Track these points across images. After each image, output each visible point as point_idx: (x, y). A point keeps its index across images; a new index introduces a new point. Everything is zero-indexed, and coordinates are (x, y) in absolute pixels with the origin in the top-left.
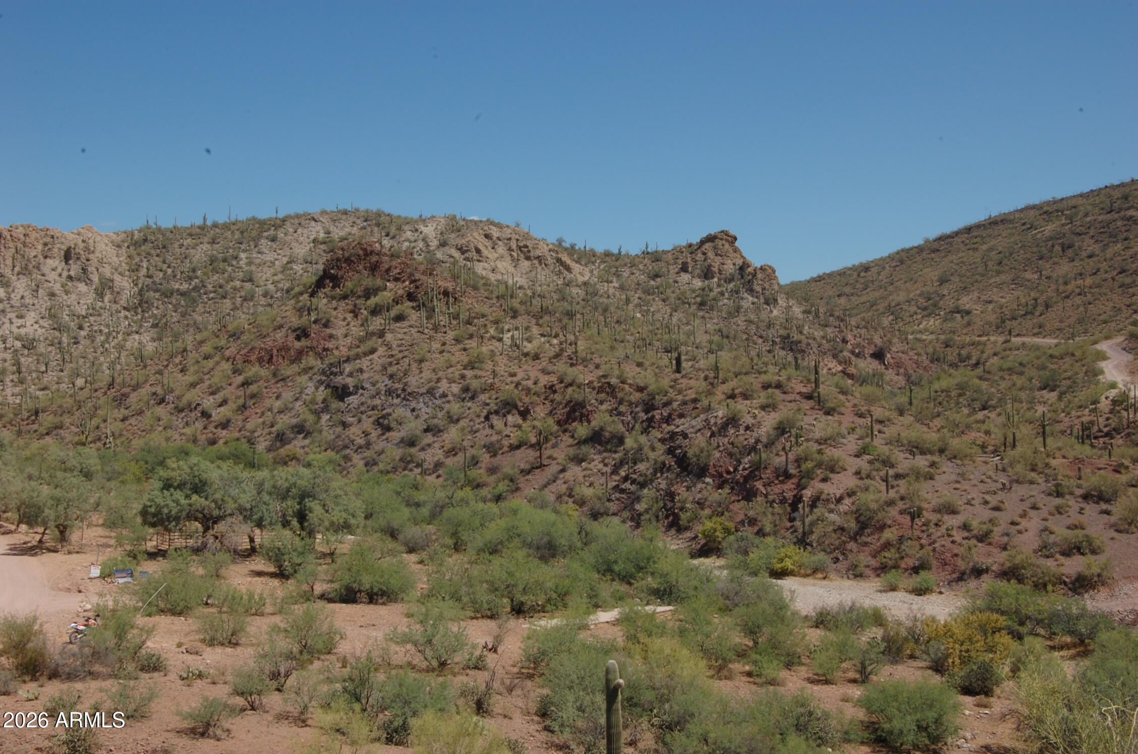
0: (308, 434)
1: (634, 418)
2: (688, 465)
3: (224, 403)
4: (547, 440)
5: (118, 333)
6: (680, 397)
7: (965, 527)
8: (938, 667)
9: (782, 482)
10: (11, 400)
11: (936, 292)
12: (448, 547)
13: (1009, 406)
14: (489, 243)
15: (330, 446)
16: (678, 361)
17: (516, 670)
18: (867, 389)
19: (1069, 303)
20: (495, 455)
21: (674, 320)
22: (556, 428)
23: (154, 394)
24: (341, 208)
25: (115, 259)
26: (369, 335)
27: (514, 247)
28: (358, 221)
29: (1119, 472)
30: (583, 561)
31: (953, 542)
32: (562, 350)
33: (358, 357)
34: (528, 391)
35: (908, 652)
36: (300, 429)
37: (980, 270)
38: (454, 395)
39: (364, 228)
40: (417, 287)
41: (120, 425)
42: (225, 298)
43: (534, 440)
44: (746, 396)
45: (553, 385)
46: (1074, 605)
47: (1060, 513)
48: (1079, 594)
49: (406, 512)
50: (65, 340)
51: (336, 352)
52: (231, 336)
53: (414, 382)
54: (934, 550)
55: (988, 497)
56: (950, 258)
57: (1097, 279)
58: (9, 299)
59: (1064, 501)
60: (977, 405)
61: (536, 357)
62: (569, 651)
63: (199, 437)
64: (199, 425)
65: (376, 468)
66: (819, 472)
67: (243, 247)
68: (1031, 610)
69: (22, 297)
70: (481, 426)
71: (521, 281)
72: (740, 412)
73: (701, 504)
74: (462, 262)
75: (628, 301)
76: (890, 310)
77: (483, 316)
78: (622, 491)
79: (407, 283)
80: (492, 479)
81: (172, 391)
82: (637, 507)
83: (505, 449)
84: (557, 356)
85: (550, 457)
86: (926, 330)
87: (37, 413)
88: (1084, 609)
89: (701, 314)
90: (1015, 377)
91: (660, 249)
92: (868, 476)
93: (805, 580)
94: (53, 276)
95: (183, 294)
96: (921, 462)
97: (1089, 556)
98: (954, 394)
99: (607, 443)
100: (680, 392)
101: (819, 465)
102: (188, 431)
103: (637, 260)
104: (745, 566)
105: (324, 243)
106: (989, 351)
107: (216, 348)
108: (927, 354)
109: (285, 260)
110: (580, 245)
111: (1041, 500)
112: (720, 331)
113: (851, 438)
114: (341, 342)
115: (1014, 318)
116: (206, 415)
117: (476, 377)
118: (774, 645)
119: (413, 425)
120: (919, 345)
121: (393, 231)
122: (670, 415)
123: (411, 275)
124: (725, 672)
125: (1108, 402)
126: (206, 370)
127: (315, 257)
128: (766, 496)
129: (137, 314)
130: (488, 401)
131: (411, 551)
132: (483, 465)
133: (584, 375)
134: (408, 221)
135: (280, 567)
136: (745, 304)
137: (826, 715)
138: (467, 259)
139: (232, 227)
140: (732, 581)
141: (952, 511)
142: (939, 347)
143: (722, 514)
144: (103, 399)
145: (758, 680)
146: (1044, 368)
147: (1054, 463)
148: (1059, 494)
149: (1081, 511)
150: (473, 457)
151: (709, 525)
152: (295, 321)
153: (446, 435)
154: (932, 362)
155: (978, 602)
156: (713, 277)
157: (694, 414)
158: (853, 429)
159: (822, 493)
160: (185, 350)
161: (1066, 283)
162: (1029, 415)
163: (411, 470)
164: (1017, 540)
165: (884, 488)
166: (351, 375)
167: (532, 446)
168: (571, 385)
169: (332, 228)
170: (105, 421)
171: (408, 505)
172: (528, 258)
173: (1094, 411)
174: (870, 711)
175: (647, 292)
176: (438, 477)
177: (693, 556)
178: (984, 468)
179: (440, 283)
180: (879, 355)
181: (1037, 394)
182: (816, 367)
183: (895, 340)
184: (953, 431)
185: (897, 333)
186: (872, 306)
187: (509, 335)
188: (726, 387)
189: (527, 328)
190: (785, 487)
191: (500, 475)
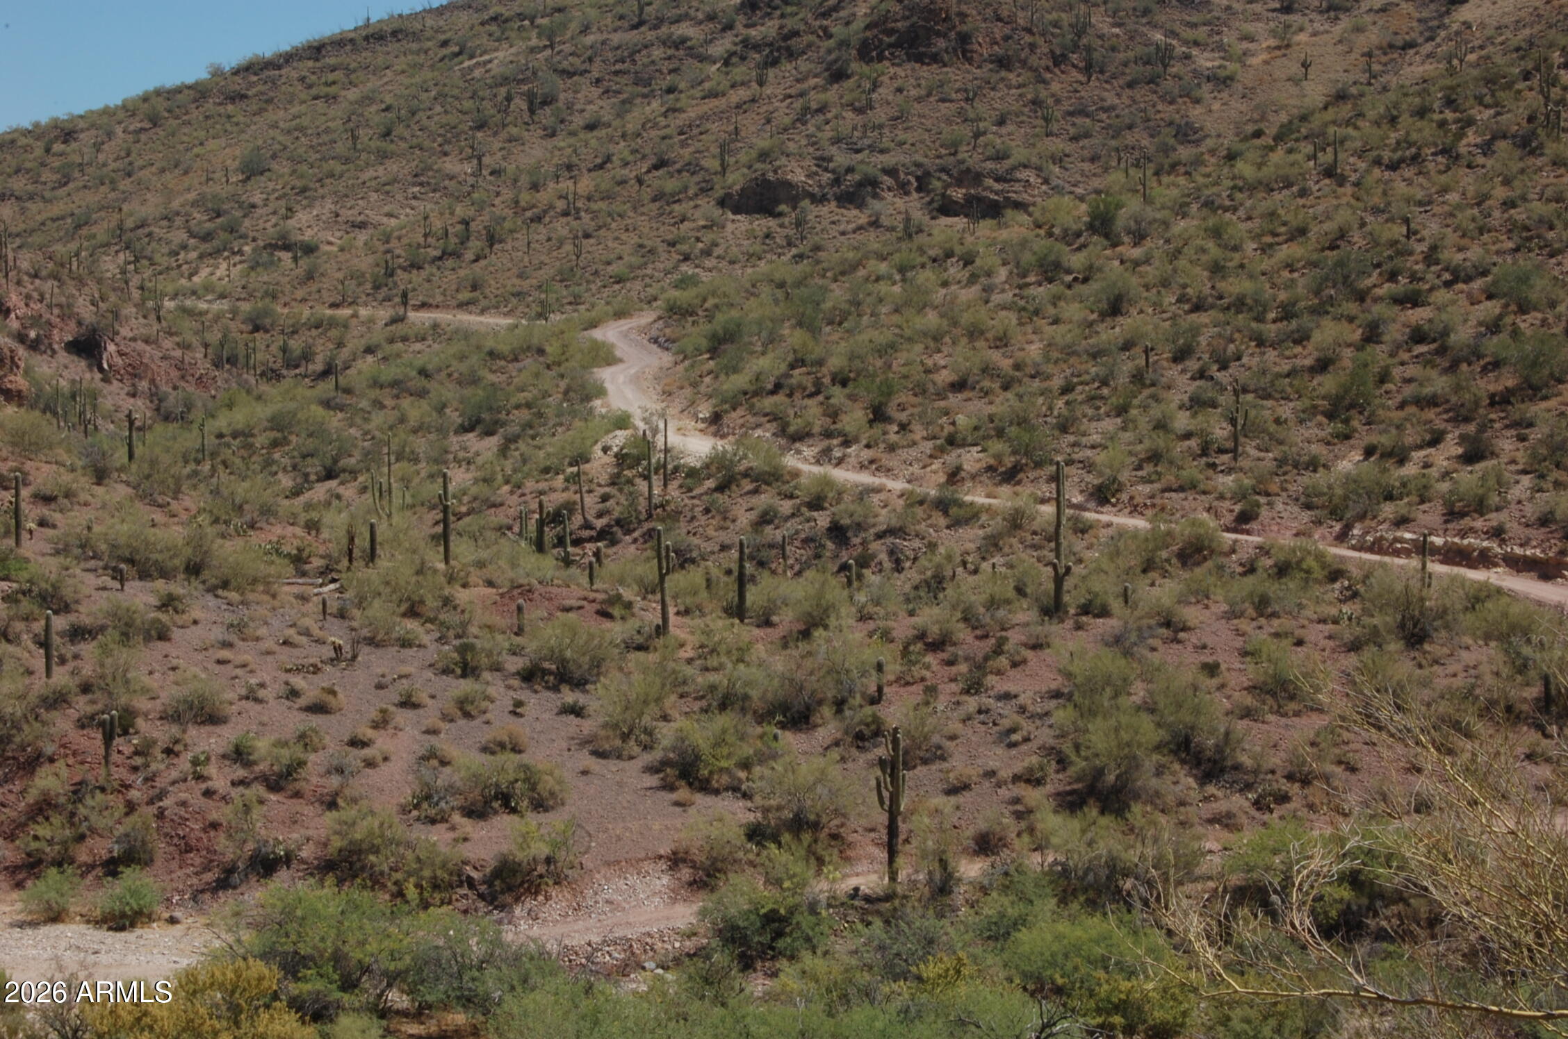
7: (240, 755)
11: (234, 197)
13: (387, 470)
19: (541, 232)
29: (610, 616)
31: (208, 793)
37: (341, 148)
47: (467, 715)
48: (501, 907)
54: (160, 814)
55: (298, 681)
57: (604, 180)
59: (477, 687)
60: (314, 467)
76: (122, 237)
86: (208, 288)
90: (406, 402)
96: (140, 597)
97: (528, 814)
98: (260, 440)
108: (206, 346)
111: (425, 683)
115: (415, 266)
120: (187, 324)
125: (609, 459)
141: (209, 716)
142: (237, 329)
146: (474, 381)
147: (462, 596)
148: (468, 670)
149: (517, 710)
154: (217, 365)
161: (535, 187)
164: (366, 781)
165: (39, 663)
173: (576, 479)
178: (294, 611)
180: (86, 347)
181: (454, 441)
183: (129, 310)
184: (227, 523)
185: (136, 294)
186: (78, 227)
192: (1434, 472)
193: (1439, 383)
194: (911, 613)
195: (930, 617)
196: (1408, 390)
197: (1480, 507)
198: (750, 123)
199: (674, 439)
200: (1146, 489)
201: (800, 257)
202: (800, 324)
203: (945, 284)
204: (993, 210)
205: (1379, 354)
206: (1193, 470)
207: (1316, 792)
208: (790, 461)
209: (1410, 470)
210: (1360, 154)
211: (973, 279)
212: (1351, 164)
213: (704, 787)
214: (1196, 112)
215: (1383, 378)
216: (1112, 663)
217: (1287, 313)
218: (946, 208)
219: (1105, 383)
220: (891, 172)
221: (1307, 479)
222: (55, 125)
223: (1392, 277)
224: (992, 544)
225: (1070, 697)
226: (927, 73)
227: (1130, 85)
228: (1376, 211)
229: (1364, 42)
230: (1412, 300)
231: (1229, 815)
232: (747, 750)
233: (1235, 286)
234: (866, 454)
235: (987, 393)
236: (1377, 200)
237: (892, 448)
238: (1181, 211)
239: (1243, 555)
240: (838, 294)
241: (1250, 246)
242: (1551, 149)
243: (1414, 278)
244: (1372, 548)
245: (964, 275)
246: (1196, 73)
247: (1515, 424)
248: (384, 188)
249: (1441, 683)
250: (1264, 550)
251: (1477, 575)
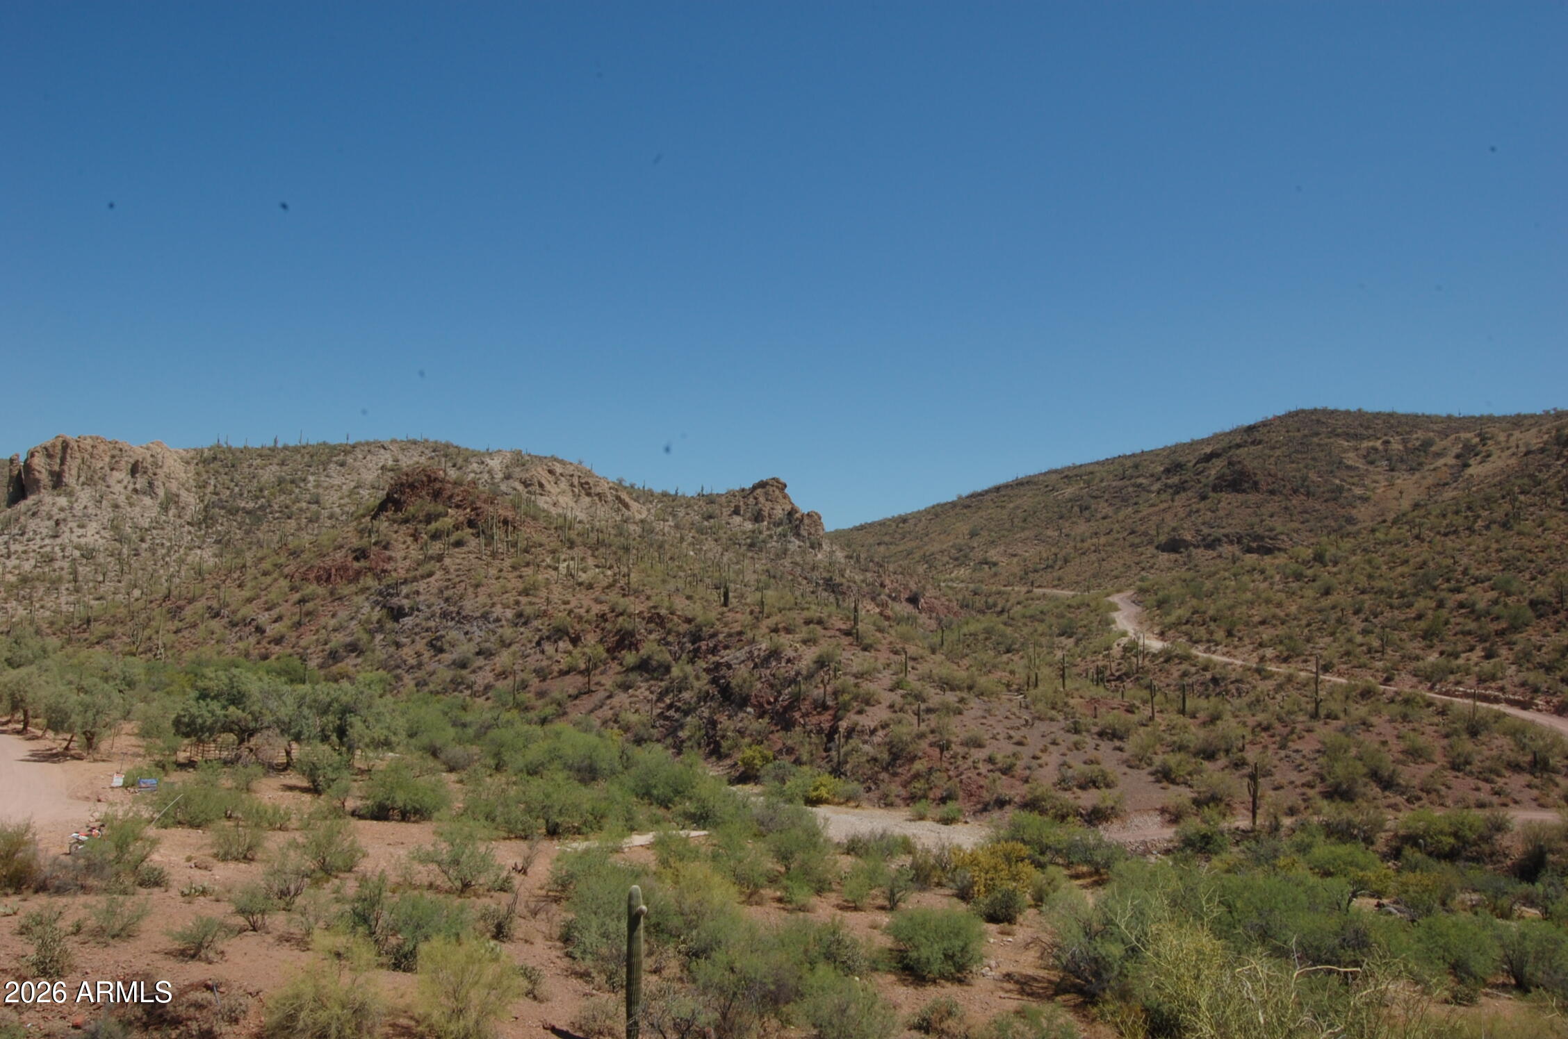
0: (361, 653)
1: (681, 648)
3: (279, 619)
4: (596, 667)
5: (180, 547)
6: (726, 630)
7: (991, 760)
8: (964, 895)
9: (819, 713)
10: (64, 608)
11: (967, 544)
12: (489, 767)
13: (1031, 650)
14: (552, 479)
15: (383, 665)
16: (726, 595)
17: (543, 892)
18: (903, 628)
19: (1085, 559)
20: (544, 680)
21: (725, 559)
22: (605, 655)
23: (210, 607)
24: (410, 438)
25: (183, 475)
26: (429, 558)
27: (576, 483)
28: (427, 451)
29: (1132, 712)
30: (622, 784)
31: (979, 774)
32: (615, 581)
33: (415, 579)
34: (580, 618)
35: (936, 880)
36: (353, 648)
38: (507, 620)
39: (432, 458)
40: (478, 515)
41: (172, 637)
42: (289, 518)
43: (583, 666)
44: (788, 631)
45: (605, 614)
46: (1089, 836)
47: (1078, 749)
48: (1094, 825)
49: (451, 732)
50: (125, 551)
51: (394, 574)
52: (291, 554)
53: (469, 605)
54: (961, 782)
55: (1012, 733)
56: (980, 513)
57: (1110, 538)
58: (71, 508)
59: (1081, 738)
60: (1002, 648)
62: (598, 875)
63: (251, 651)
64: (252, 640)
65: (426, 689)
66: (855, 704)
67: (312, 470)
68: (1051, 840)
69: (85, 507)
70: (532, 651)
71: (582, 516)
72: (782, 645)
73: (741, 733)
74: (525, 495)
75: (682, 539)
76: (925, 559)
77: (541, 545)
78: (667, 718)
79: (469, 510)
80: (540, 703)
81: (228, 605)
82: (680, 734)
83: (555, 674)
84: (610, 586)
85: (597, 684)
86: (957, 578)
87: (88, 621)
88: (1100, 840)
89: (750, 554)
90: (1036, 624)
91: (715, 492)
92: (901, 710)
93: (839, 808)
94: (118, 488)
95: (248, 512)
96: (951, 698)
97: (1104, 789)
98: (981, 637)
99: (655, 670)
100: (726, 625)
101: (855, 698)
102: (241, 645)
103: (692, 502)
104: (782, 793)
105: (392, 470)
106: (1013, 600)
107: (275, 565)
108: (958, 600)
109: (353, 484)
110: (639, 485)
111: (1061, 736)
112: (768, 571)
113: (887, 673)
114: (400, 565)
115: (1036, 571)
116: (260, 630)
117: (531, 603)
118: (806, 871)
119: (465, 648)
120: (950, 592)
121: (460, 461)
122: (715, 647)
123: (473, 502)
124: (756, 898)
125: (1120, 649)
126: (263, 586)
127: (382, 484)
128: (804, 726)
129: (200, 529)
130: (540, 627)
131: (451, 770)
132: (532, 689)
133: (636, 606)
134: (475, 454)
135: (314, 781)
136: (792, 547)
137: (855, 943)
138: (529, 492)
139: (303, 451)
140: (768, 807)
141: (979, 745)
142: (968, 595)
143: (762, 742)
144: (158, 610)
145: (789, 906)
146: (1063, 616)
147: (1072, 702)
148: (1077, 731)
149: (1097, 748)
150: (523, 681)
151: (749, 753)
152: (356, 542)
153: (497, 659)
154: (962, 607)
155: (1002, 832)
156: (763, 521)
157: (739, 645)
158: (888, 665)
159: (857, 724)
160: (244, 566)
161: (1083, 541)
162: (1049, 658)
163: (461, 692)
164: (1039, 773)
165: (915, 721)
166: (407, 597)
167: (581, 672)
168: (621, 614)
169: (400, 457)
170: (157, 632)
171: (454, 725)
172: (589, 494)
173: (1107, 656)
174: (897, 939)
175: (701, 531)
176: (487, 699)
177: (732, 782)
178: (1008, 705)
179: (500, 511)
180: (913, 600)
181: (1056, 640)
182: (856, 610)
183: (928, 586)
185: (931, 580)
186: (909, 555)
187: (565, 564)
188: (770, 622)
189: (583, 559)
190: (823, 718)
191: (547, 699)
192: (1471, 663)
193: (1472, 626)
194: (1253, 715)
195: (1260, 717)
196: (1458, 628)
197: (1493, 678)
198: (1168, 517)
199: (1147, 642)
200: (1345, 667)
201: (1189, 569)
202: (1194, 596)
203: (1253, 581)
204: (1269, 551)
205: (1444, 613)
206: (1364, 659)
207: (1433, 796)
208: (1194, 652)
209: (1461, 661)
210: (1431, 529)
211: (1265, 580)
212: (1426, 534)
213: (1173, 782)
214: (1354, 512)
215: (1447, 623)
216: (1342, 738)
217: (1402, 595)
218: (1249, 550)
219: (1324, 622)
220: (1226, 536)
221: (1414, 664)
223: (1448, 581)
224: (1280, 687)
225: (1324, 753)
226: (1240, 497)
227: (1326, 501)
228: (1439, 553)
229: (1426, 483)
230: (1458, 590)
231: (1396, 805)
232: (1190, 768)
233: (1378, 584)
234: (1225, 650)
235: (1274, 626)
236: (1439, 549)
237: (1236, 647)
238: (1353, 553)
239: (1390, 695)
240: (1208, 585)
241: (1384, 567)
242: (1516, 527)
243: (1458, 581)
244: (1447, 693)
245: (1261, 578)
246: (1354, 496)
247: (1508, 643)
248: (1024, 541)
249: (1487, 753)
250: (1397, 693)
251: (1495, 707)
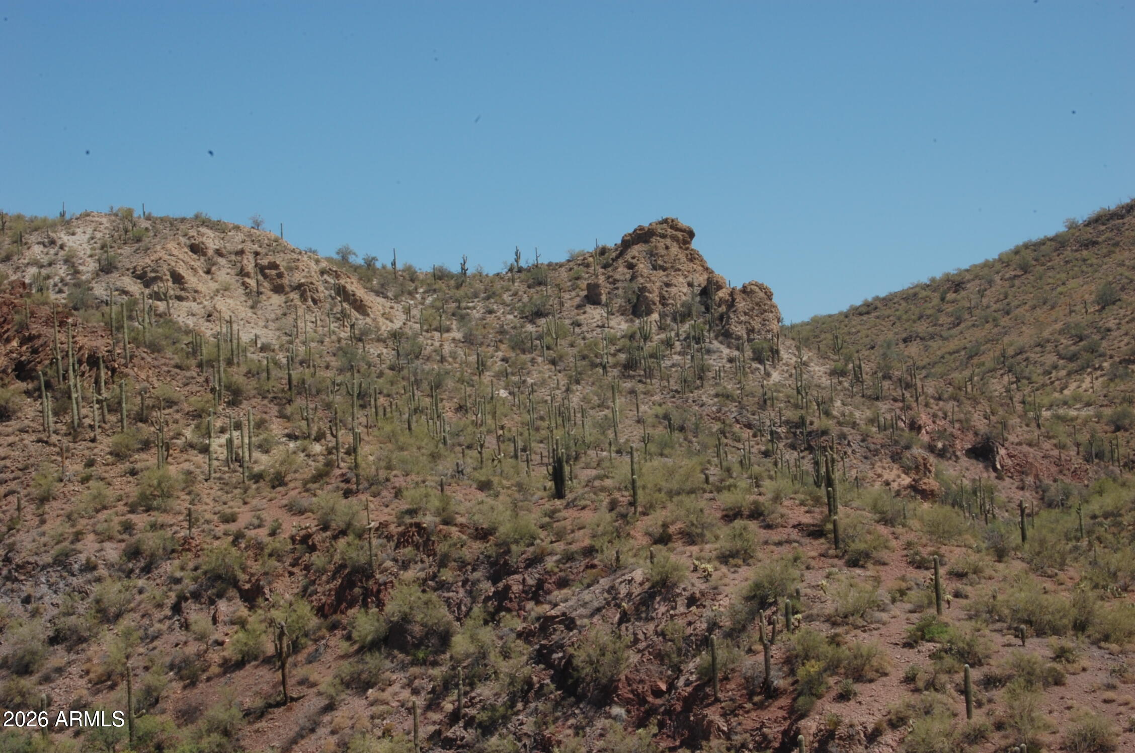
1: (470, 593)
2: (577, 682)
4: (296, 648)
6: (561, 547)
9: (760, 706)
11: (1093, 324)
14: (199, 263)
16: (560, 474)
20: (193, 683)
22: (314, 621)
27: (250, 267)
32: (329, 464)
34: (259, 547)
38: (110, 566)
40: (35, 351)
43: (270, 649)
44: (690, 538)
45: (309, 536)
53: (28, 542)
61: (279, 481)
66: (832, 680)
70: (164, 627)
72: (677, 568)
76: (1006, 363)
77: (173, 404)
79: (15, 343)
83: (215, 669)
84: (319, 477)
85: (303, 682)
86: (1076, 399)
91: (544, 260)
92: (931, 685)
99: (417, 647)
100: (560, 536)
101: (833, 667)
103: (498, 285)
108: (1078, 445)
110: (383, 261)
117: (154, 527)
119: (25, 631)
120: (1062, 428)
122: (540, 584)
123: (23, 326)
128: (728, 736)
130: (178, 574)
132: (169, 705)
134: (36, 226)
136: (714, 363)
142: (1102, 431)
153: (94, 648)
154: (1088, 460)
156: (649, 312)
157: (588, 578)
158: (903, 593)
159: (837, 723)
165: (962, 707)
167: (267, 661)
168: (343, 533)
172: (278, 289)
179: (81, 340)
180: (983, 452)
183: (1014, 421)
184: (1105, 588)
185: (1019, 408)
186: (971, 357)
187: (223, 440)
188: (653, 521)
189: (260, 425)
190: (766, 715)
191: (202, 724)
222: (947, 278)
